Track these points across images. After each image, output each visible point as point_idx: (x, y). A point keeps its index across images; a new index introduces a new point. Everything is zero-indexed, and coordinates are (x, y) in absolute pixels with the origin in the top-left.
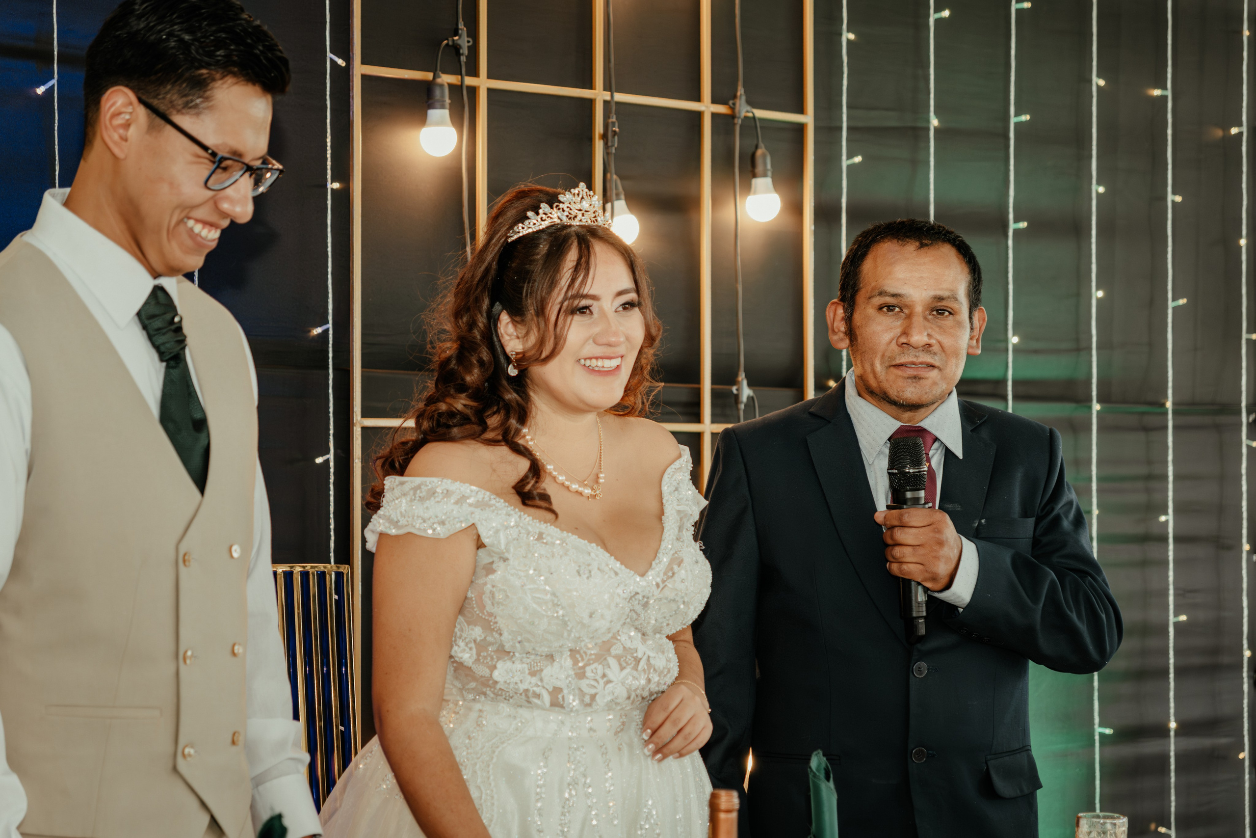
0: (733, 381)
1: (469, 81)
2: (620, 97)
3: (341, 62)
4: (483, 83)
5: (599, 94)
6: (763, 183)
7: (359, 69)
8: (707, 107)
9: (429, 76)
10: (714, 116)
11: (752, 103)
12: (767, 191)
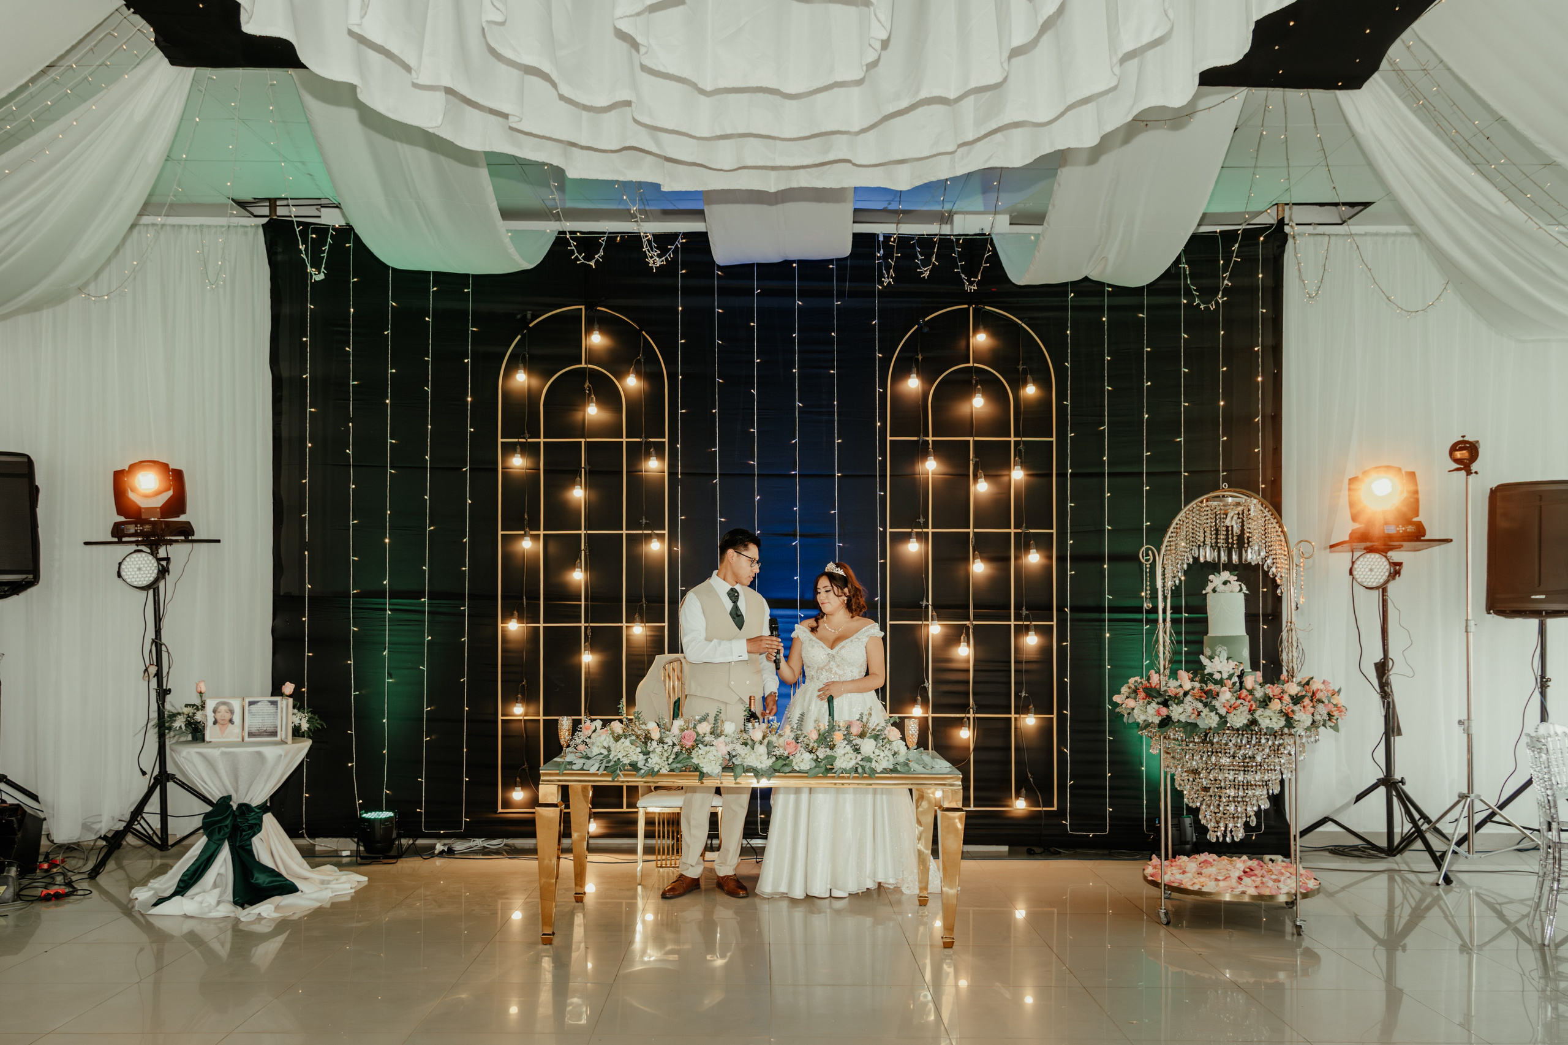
0: (1022, 609)
1: (925, 530)
2: (976, 530)
3: (881, 529)
4: (930, 530)
5: (971, 530)
6: (1033, 551)
7: (888, 530)
8: (1012, 531)
9: (910, 530)
10: (1015, 533)
11: (1028, 528)
12: (1034, 553)
